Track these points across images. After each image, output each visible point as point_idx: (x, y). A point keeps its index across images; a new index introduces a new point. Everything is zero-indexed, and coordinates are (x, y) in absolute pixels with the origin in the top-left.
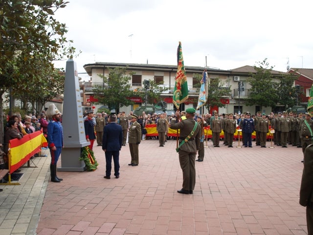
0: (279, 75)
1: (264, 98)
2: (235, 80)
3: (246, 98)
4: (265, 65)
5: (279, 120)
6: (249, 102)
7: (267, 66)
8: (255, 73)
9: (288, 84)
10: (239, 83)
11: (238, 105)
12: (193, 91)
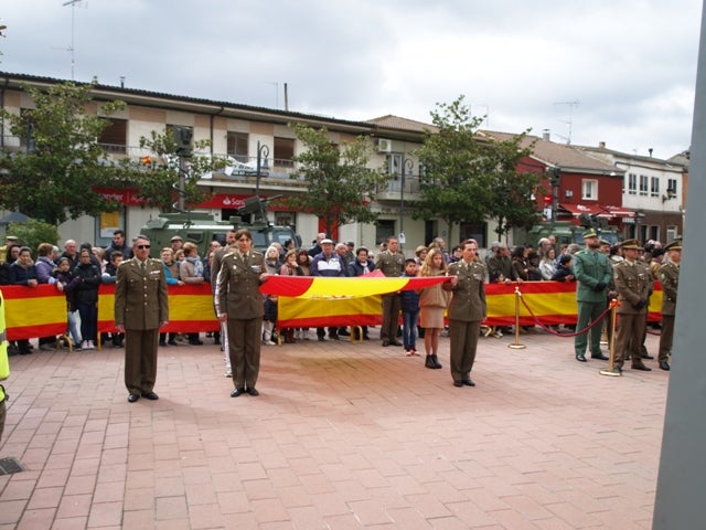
2: (380, 149)
10: (388, 157)
12: (279, 174)
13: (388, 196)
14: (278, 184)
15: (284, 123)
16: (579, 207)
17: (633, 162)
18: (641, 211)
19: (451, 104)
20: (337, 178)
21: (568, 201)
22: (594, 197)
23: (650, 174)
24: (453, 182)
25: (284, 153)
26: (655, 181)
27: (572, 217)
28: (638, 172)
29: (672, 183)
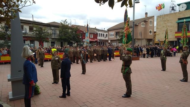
1: (67, 38)
3: (58, 38)
7: (66, 23)
8: (61, 26)
10: (53, 30)
11: (53, 41)
12: (30, 33)
13: (53, 37)
14: (30, 35)
15: (31, 23)
18: (101, 40)
19: (64, 21)
20: (41, 34)
22: (92, 37)
23: (103, 33)
24: (65, 35)
25: (31, 29)
26: (104, 35)
28: (101, 33)
29: (107, 35)
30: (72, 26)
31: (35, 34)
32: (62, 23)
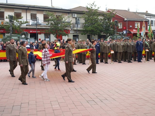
0: (102, 14)
1: (94, 29)
2: (73, 16)
3: (82, 29)
4: (94, 6)
5: (116, 44)
6: (84, 32)
7: (95, 7)
8: (87, 12)
9: (108, 20)
10: (76, 18)
11: (76, 34)
12: (44, 24)
13: (75, 29)
14: (44, 27)
16: (134, 30)
17: (152, 17)
21: (131, 28)
22: (139, 27)
25: (46, 18)
27: (131, 33)
30: (109, 11)
31: (50, 24)
32: (89, 7)
